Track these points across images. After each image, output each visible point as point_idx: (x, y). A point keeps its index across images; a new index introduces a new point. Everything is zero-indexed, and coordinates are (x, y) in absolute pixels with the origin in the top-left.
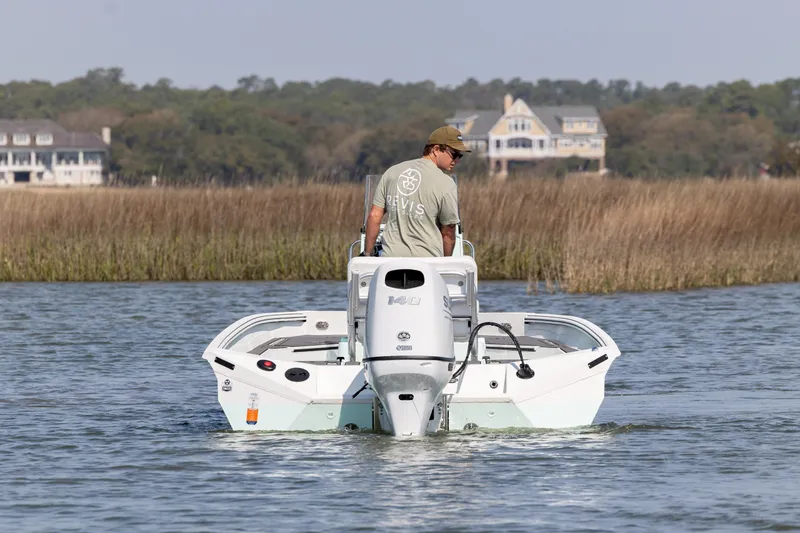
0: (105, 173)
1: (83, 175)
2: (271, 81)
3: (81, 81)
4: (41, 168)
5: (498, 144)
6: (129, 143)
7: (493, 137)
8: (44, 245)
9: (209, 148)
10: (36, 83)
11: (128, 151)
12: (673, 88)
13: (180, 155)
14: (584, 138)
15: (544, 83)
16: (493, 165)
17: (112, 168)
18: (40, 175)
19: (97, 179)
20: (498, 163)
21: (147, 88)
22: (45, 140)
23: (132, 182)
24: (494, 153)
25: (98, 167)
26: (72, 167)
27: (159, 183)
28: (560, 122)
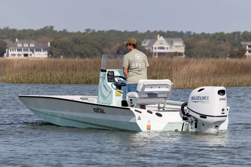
0: (48, 55)
1: (42, 55)
2: (94, 30)
3: (42, 30)
4: (31, 53)
5: (155, 48)
6: (55, 46)
7: (154, 46)
8: (31, 73)
9: (77, 48)
10: (30, 30)
11: (55, 49)
12: (203, 34)
13: (69, 50)
14: (179, 47)
15: (168, 32)
16: (154, 54)
17: (50, 53)
18: (31, 55)
19: (46, 56)
20: (155, 53)
21: (60, 32)
22: (32, 45)
23: (55, 57)
24: (154, 51)
25: (46, 53)
26: (39, 53)
27: (63, 57)
28: (172, 42)
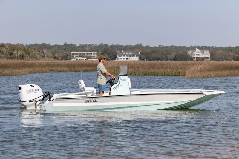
0: (139, 58)
1: (136, 59)
2: (163, 46)
3: (136, 45)
4: (130, 57)
5: (195, 55)
6: (143, 54)
7: (194, 54)
9: (154, 55)
10: (130, 45)
11: (142, 55)
12: (220, 47)
13: (150, 56)
14: (207, 54)
15: (202, 46)
16: (194, 58)
18: (130, 58)
19: (138, 59)
20: (195, 58)
21: (145, 46)
22: (130, 54)
23: (143, 60)
24: (194, 56)
25: (138, 58)
26: (134, 57)
27: (147, 60)
28: (204, 52)
